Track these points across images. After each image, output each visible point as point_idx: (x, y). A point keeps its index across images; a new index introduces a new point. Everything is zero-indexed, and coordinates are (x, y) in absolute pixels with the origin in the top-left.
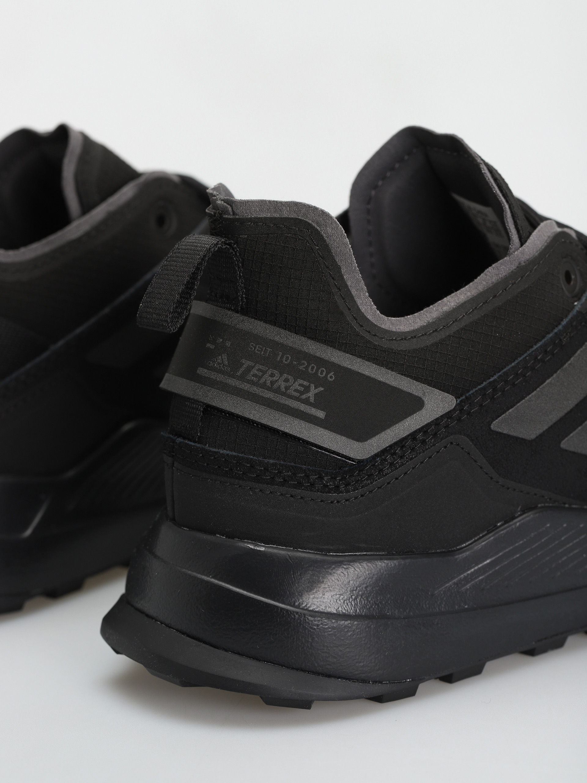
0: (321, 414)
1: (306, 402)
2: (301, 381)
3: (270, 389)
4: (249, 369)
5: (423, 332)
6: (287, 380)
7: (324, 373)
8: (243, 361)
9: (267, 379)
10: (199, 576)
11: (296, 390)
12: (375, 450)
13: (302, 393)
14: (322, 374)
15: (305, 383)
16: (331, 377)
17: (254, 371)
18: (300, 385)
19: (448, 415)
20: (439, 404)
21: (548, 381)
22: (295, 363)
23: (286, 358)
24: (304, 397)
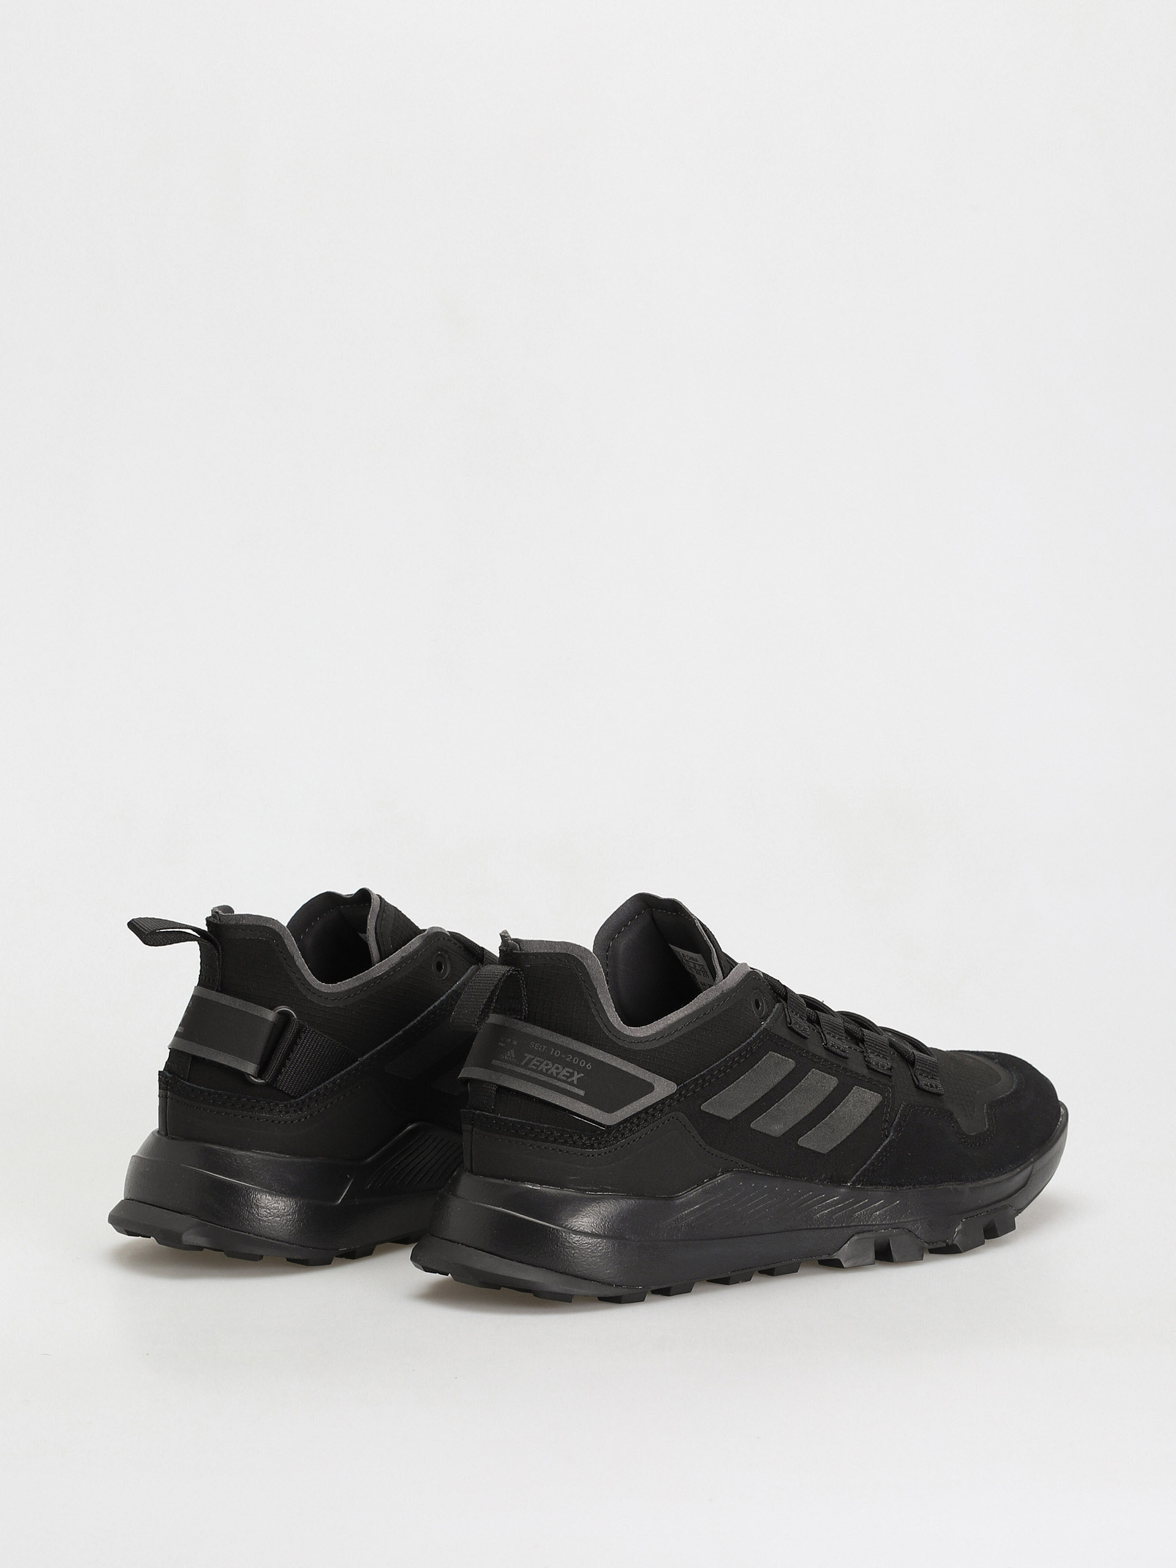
0: (582, 1093)
1: (571, 1084)
2: (567, 1069)
3: (545, 1074)
5: (653, 1037)
6: (557, 1068)
7: (584, 1064)
9: (543, 1067)
11: (564, 1076)
12: (619, 1119)
13: (568, 1077)
15: (571, 1071)
16: (589, 1066)
17: (534, 1062)
18: (567, 1072)
19: (671, 1097)
20: (663, 1088)
21: (742, 1077)
22: (563, 1056)
23: (557, 1054)
24: (569, 1080)
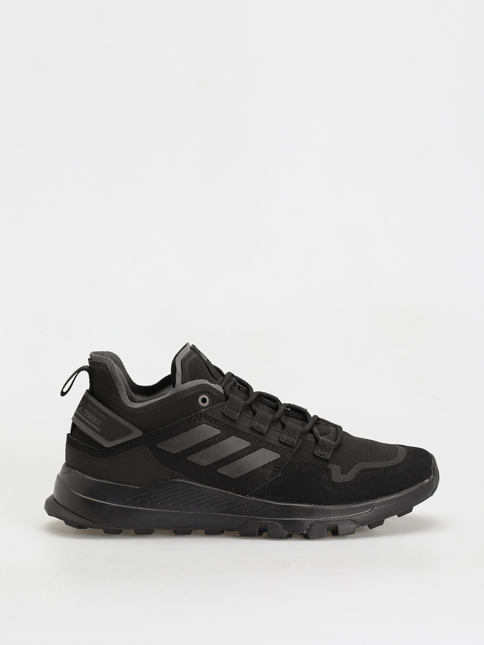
0: (99, 430)
1: (96, 425)
2: (96, 418)
3: (88, 420)
4: (86, 412)
5: (141, 409)
6: (93, 417)
7: (103, 417)
8: (85, 409)
9: (89, 416)
10: (74, 492)
11: (94, 421)
12: (113, 445)
13: (96, 422)
14: (100, 415)
15: (98, 419)
16: (105, 418)
18: (96, 419)
19: (140, 437)
20: (137, 433)
21: (182, 434)
22: (97, 412)
23: (95, 410)
24: (96, 424)
